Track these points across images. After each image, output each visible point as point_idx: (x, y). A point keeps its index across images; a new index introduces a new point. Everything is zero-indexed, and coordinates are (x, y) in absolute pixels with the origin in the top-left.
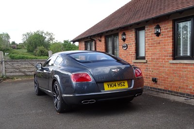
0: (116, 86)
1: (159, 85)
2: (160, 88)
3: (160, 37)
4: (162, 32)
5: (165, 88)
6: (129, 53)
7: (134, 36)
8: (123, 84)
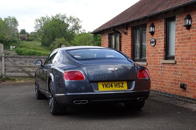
0: (112, 87)
1: (188, 92)
2: (188, 96)
3: (191, 30)
4: (193, 24)
5: (194, 96)
6: (158, 50)
7: (163, 28)
8: (121, 85)
